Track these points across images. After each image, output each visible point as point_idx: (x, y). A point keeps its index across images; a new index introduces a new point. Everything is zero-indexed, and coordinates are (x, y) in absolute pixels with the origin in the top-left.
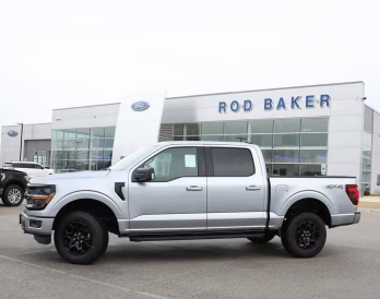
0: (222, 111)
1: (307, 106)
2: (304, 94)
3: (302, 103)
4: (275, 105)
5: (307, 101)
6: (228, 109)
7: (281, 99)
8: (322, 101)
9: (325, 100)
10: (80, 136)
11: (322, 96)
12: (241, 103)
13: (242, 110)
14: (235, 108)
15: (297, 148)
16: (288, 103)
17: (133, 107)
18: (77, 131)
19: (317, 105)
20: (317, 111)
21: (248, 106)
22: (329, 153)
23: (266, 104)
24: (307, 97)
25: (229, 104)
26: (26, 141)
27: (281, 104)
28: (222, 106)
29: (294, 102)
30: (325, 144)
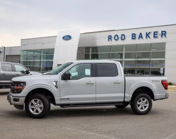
0: (110, 40)
1: (154, 37)
2: (152, 30)
4: (137, 37)
5: (154, 34)
6: (113, 39)
7: (141, 34)
8: (162, 34)
9: (164, 34)
10: (35, 53)
11: (162, 32)
12: (120, 36)
13: (120, 39)
14: (116, 39)
15: (149, 59)
17: (63, 38)
18: (34, 51)
19: (159, 37)
20: (160, 40)
21: (123, 37)
22: (166, 62)
23: (132, 36)
24: (154, 32)
25: (113, 36)
26: (6, 56)
27: (141, 36)
28: (110, 38)
29: (147, 35)
30: (164, 57)
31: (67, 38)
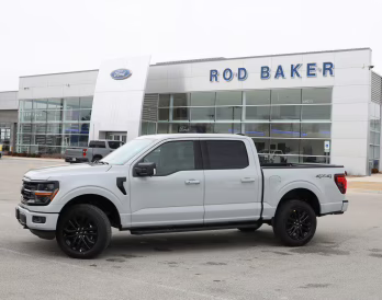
0: (214, 79)
1: (308, 74)
2: (305, 61)
3: (303, 71)
4: (273, 73)
5: (309, 69)
6: (220, 77)
7: (280, 67)
8: (325, 69)
9: (328, 68)
10: (50, 106)
11: (325, 64)
12: (235, 71)
13: (235, 78)
14: (228, 76)
15: (298, 121)
16: (287, 71)
17: (113, 75)
18: (47, 101)
19: (319, 74)
20: (320, 81)
21: (242, 74)
22: (333, 128)
23: (262, 72)
24: (309, 65)
25: (221, 72)
27: (280, 73)
28: (214, 75)
29: (294, 70)
30: (329, 117)
31: (121, 75)
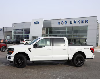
1: (82, 23)
7: (75, 21)
10: (20, 31)
11: (86, 20)
12: (64, 22)
13: (64, 24)
15: (79, 34)
17: (35, 23)
21: (66, 23)
23: (71, 22)
26: (5, 32)
27: (75, 22)
29: (78, 22)
30: (87, 33)
31: (37, 23)
